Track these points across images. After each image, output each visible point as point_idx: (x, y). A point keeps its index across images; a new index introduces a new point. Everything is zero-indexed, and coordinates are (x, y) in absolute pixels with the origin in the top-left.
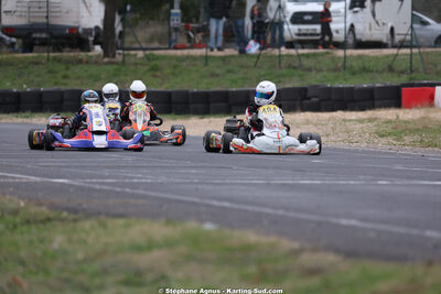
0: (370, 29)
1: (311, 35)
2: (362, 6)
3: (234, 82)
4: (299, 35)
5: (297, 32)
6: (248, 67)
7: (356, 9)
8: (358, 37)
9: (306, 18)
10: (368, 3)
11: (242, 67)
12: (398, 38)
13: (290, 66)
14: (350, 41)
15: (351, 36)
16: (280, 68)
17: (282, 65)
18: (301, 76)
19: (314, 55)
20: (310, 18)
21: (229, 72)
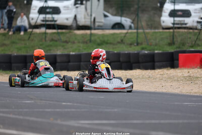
0: (85, 18)
1: (51, 21)
2: (82, 4)
3: (19, 49)
4: (43, 21)
5: (42, 19)
6: (24, 40)
7: (77, 5)
8: (78, 23)
9: (48, 10)
10: (84, 2)
11: (20, 40)
12: (97, 24)
13: (52, 40)
14: (74, 25)
15: (75, 22)
16: (46, 41)
17: (47, 39)
18: (63, 46)
19: (58, 33)
20: (51, 10)
21: (13, 43)
